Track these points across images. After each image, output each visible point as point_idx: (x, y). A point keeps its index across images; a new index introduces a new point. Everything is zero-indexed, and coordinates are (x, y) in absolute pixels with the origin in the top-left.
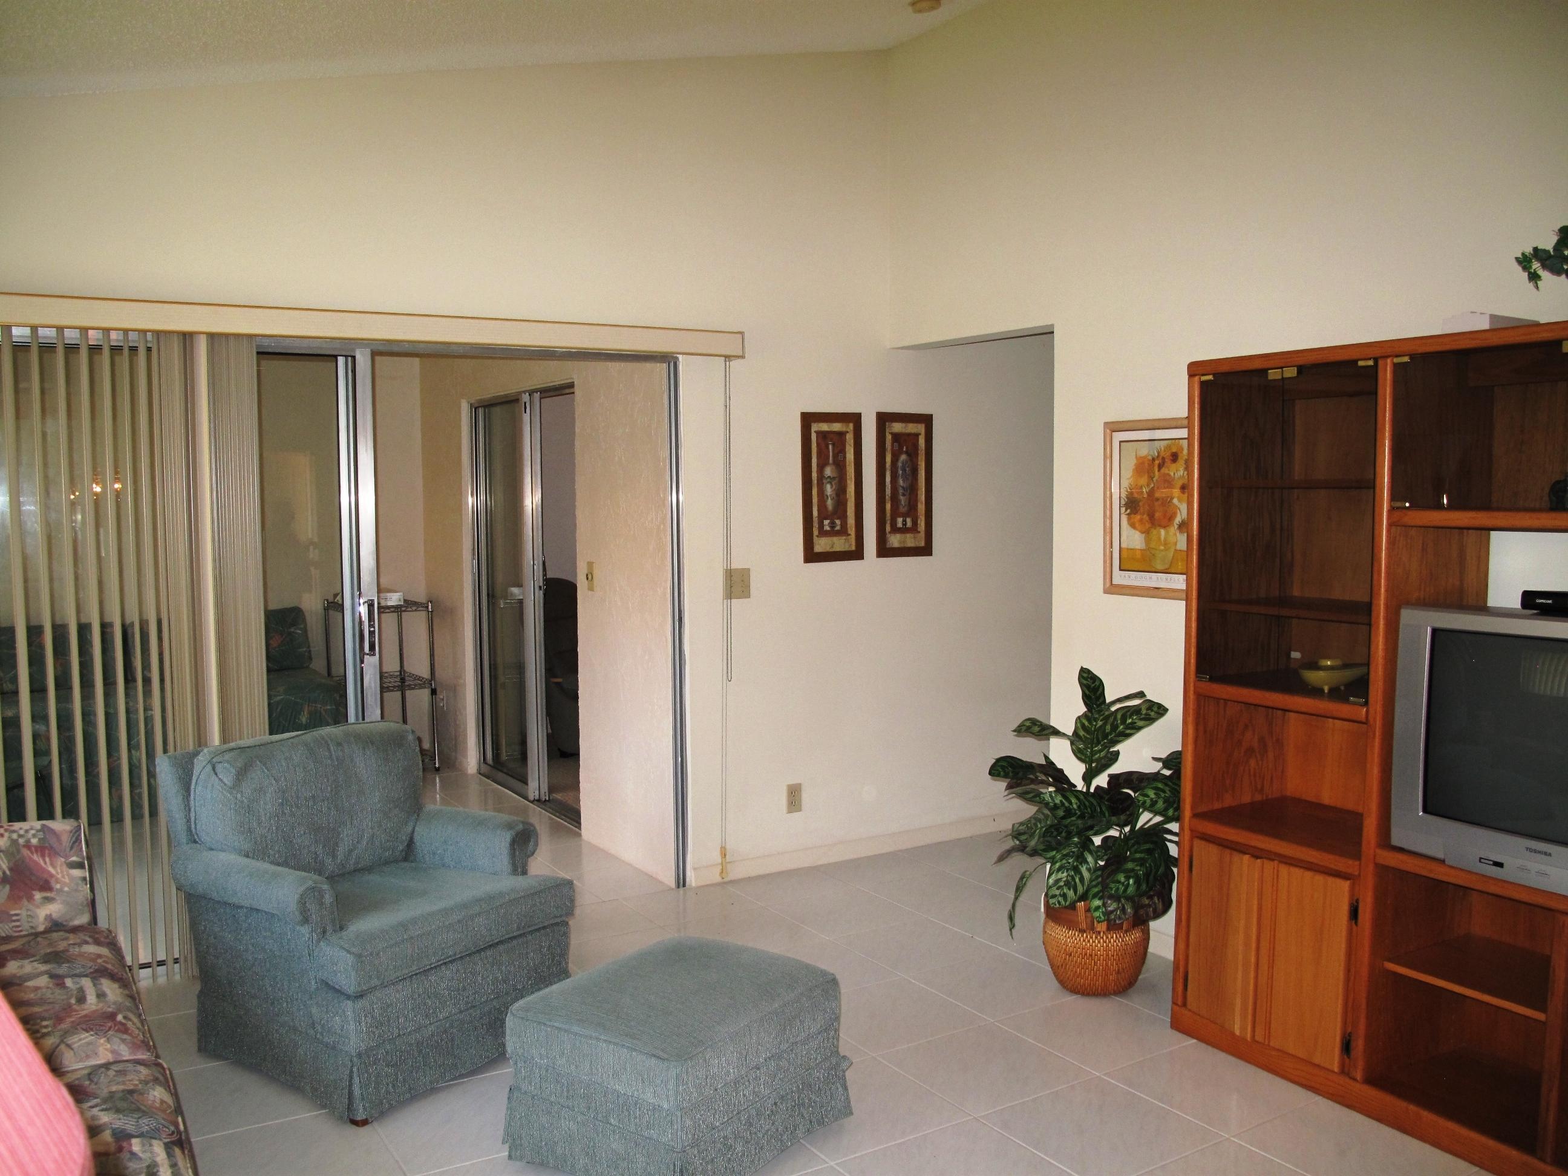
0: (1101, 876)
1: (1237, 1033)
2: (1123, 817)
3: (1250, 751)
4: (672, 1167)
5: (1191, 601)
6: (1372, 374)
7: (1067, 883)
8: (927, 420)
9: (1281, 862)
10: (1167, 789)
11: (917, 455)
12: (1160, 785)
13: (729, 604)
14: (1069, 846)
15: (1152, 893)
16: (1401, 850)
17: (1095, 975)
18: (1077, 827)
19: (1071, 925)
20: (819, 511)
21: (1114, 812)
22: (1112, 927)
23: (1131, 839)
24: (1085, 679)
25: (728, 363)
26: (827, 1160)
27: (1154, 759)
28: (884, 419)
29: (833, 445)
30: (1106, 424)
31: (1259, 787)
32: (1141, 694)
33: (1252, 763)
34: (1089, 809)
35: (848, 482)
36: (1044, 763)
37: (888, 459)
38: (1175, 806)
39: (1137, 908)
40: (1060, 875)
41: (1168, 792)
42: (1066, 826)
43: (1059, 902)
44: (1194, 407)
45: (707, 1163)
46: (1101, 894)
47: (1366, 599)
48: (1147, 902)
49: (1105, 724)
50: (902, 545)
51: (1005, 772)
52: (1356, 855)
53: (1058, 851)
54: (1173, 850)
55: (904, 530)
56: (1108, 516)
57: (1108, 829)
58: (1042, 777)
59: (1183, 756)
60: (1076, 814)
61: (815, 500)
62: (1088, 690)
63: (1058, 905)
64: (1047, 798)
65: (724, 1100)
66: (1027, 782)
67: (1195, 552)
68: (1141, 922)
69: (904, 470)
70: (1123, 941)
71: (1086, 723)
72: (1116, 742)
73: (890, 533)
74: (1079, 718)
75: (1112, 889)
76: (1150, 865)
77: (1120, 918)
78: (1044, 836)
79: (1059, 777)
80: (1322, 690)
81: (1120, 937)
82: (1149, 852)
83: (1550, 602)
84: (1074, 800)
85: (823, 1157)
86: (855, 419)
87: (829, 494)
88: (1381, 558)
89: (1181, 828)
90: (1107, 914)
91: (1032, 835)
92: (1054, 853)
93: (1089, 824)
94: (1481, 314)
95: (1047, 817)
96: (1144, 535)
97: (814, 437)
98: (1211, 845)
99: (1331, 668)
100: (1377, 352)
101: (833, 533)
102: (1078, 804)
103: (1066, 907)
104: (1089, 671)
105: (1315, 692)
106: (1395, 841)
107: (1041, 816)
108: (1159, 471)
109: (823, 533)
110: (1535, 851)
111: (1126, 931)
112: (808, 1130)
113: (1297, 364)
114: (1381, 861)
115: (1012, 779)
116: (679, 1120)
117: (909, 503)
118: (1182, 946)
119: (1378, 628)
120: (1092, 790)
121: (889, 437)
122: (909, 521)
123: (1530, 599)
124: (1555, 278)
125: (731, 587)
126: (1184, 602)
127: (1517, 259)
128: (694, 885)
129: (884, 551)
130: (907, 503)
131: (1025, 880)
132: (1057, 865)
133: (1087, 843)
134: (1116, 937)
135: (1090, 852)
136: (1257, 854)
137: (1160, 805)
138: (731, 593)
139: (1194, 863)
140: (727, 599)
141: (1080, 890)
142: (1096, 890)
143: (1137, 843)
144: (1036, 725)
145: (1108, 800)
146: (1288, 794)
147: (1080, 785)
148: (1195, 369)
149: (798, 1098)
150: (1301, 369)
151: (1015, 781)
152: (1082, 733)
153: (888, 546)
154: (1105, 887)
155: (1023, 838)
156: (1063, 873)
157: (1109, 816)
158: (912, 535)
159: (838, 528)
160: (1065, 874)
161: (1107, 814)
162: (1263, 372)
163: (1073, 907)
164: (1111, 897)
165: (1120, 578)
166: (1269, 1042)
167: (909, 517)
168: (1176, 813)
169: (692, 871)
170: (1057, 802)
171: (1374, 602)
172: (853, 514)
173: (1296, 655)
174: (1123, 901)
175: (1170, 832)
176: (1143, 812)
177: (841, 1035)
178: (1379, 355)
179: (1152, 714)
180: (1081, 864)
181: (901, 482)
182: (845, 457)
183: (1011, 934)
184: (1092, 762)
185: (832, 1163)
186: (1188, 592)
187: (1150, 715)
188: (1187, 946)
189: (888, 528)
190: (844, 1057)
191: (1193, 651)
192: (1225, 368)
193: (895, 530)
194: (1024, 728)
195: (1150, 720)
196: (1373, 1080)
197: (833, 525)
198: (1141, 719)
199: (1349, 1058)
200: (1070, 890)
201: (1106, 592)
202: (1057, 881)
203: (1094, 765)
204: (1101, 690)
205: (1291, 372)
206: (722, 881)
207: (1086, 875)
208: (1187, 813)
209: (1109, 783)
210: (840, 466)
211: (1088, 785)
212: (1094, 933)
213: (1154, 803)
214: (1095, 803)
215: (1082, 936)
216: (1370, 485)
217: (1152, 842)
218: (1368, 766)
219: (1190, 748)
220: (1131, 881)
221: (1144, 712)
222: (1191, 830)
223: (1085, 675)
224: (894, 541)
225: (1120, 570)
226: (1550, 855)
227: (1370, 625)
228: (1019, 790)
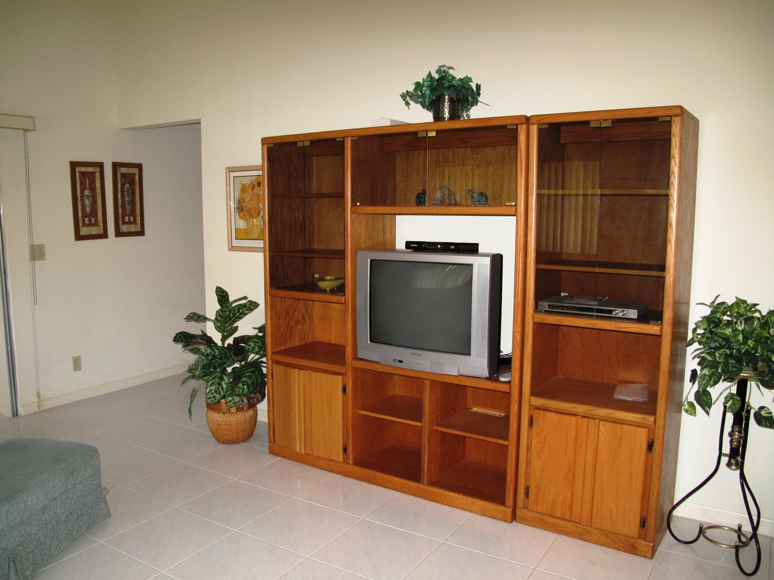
0: (231, 386)
1: (298, 451)
2: (240, 357)
3: (298, 322)
4: (7, 559)
5: (266, 251)
6: (342, 145)
7: (216, 391)
8: (139, 167)
9: (311, 370)
10: (259, 342)
11: (134, 184)
12: (256, 340)
13: (33, 263)
14: (215, 373)
15: (256, 391)
16: (362, 360)
17: (232, 433)
18: (218, 363)
19: (219, 411)
20: (82, 213)
21: (236, 355)
22: (239, 409)
23: (245, 367)
24: (219, 292)
25: (25, 133)
26: (98, 541)
27: (253, 328)
28: (116, 166)
29: (89, 179)
30: (227, 168)
31: (303, 338)
32: (245, 298)
33: (299, 327)
34: (224, 355)
35: (98, 198)
36: (202, 334)
37: (119, 186)
38: (264, 349)
39: (249, 399)
40: (212, 388)
41: (260, 343)
42: (213, 364)
43: (212, 401)
44: (265, 159)
45: (29, 553)
46: (232, 394)
47: (342, 248)
48: (253, 396)
49: (230, 313)
50: (129, 231)
51: (181, 339)
52: (344, 364)
53: (210, 375)
54: (265, 370)
55: (129, 223)
56: (229, 213)
57: (234, 363)
58: (200, 341)
59: (266, 325)
60: (218, 357)
61: (80, 208)
62: (221, 297)
63: (212, 402)
64: (203, 351)
65: (37, 519)
66: (192, 343)
67: (267, 228)
68: (252, 406)
69: (128, 192)
70: (244, 416)
71: (221, 314)
72: (235, 322)
73: (121, 224)
74: (217, 311)
75: (236, 391)
76: (254, 378)
77: (241, 405)
78: (202, 369)
79: (209, 341)
80: (326, 290)
81: (243, 414)
82: (253, 372)
83: (417, 245)
84: (216, 351)
85: (96, 540)
86: (100, 165)
87: (87, 205)
88: (348, 228)
89: (267, 360)
90: (235, 403)
91: (197, 369)
92: (209, 377)
93: (224, 361)
94: (387, 119)
95: (203, 360)
96: (246, 222)
97: (78, 175)
98: (281, 366)
99: (330, 280)
100: (344, 135)
101: (90, 225)
102: (219, 352)
103: (216, 403)
104: (221, 288)
105: (324, 291)
106: (360, 356)
107: (201, 360)
108: (252, 191)
109: (85, 225)
110: (415, 354)
111: (246, 411)
112: (87, 528)
113: (309, 139)
114: (353, 365)
115: (185, 342)
116: (10, 533)
117: (131, 209)
118: (271, 415)
119: (348, 261)
120: (226, 345)
121: (119, 176)
122: (132, 219)
123: (409, 244)
124: (416, 104)
125: (34, 254)
126: (263, 253)
127: (400, 95)
128: (23, 414)
129: (119, 234)
130: (130, 209)
131: (195, 392)
132: (210, 383)
133: (224, 371)
134: (241, 414)
135: (226, 375)
136: (301, 368)
137: (257, 349)
138: (34, 257)
139: (274, 375)
140: (32, 261)
141: (222, 393)
142: (229, 393)
143: (248, 368)
144: (195, 315)
145: (233, 350)
146: (317, 340)
147: (220, 344)
148: (264, 141)
149: (80, 512)
150: (312, 142)
151: (186, 343)
152: (219, 318)
153: (121, 231)
154: (233, 391)
155: (193, 371)
156: (213, 386)
157: (234, 357)
158: (134, 225)
159: (93, 222)
160: (214, 387)
161: (233, 356)
162: (295, 143)
163: (219, 402)
164: (236, 395)
165: (236, 243)
166: (312, 453)
167: (131, 216)
168: (264, 353)
169: (22, 408)
170: (208, 352)
171: (346, 249)
172: (101, 215)
173: (317, 276)
174: (242, 396)
175: (264, 362)
176: (250, 354)
177: (101, 477)
178: (345, 136)
179: (252, 307)
180: (222, 381)
181: (126, 198)
182: (95, 185)
183: (191, 419)
184: (225, 332)
185: (101, 542)
186: (264, 248)
187: (251, 307)
188: (274, 414)
189: (120, 222)
190: (105, 488)
191: (268, 275)
192: (277, 141)
193: (124, 223)
194: (190, 317)
195: (251, 310)
196: (358, 463)
197: (90, 221)
198: (247, 310)
199: (346, 455)
200: (217, 394)
201: (229, 250)
202: (211, 391)
203: (225, 334)
204: (227, 297)
205: (307, 143)
206: (39, 410)
207: (225, 386)
208: (269, 352)
209: (233, 342)
210: (93, 189)
211: (223, 344)
212: (230, 413)
213: (253, 349)
214: (227, 351)
215: (225, 416)
216: (342, 195)
217: (254, 367)
218: (347, 323)
219: (269, 321)
220: (245, 387)
221: (248, 306)
222: (271, 359)
223: (219, 290)
224: (124, 228)
225: (236, 239)
226: (420, 355)
227: (344, 259)
228: (190, 347)
